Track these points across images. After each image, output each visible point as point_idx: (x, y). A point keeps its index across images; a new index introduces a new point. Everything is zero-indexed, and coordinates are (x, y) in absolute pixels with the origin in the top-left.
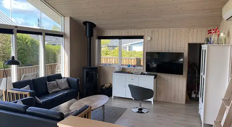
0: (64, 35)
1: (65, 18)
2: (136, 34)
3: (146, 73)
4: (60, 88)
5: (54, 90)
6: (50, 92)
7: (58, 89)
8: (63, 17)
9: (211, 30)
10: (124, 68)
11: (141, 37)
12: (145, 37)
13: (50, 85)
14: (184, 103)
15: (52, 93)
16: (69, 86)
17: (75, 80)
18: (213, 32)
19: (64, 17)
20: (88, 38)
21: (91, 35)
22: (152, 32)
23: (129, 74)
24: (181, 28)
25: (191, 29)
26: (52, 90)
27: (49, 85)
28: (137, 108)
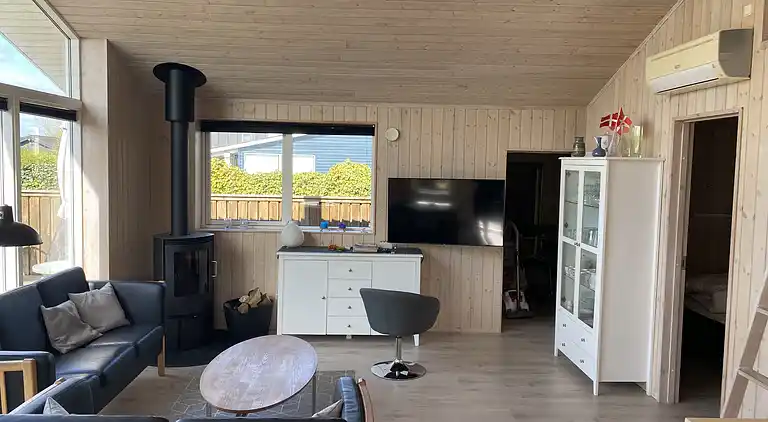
0: (79, 115)
1: (85, 43)
2: (349, 119)
3: (390, 246)
4: (94, 329)
5: (74, 340)
6: (64, 350)
7: (87, 333)
8: (75, 42)
9: (608, 117)
10: (310, 233)
11: (368, 130)
12: (379, 130)
13: (57, 320)
14: (497, 328)
15: (70, 352)
16: (126, 317)
17: (152, 289)
18: (613, 123)
19: (81, 38)
20: (176, 125)
21: (187, 115)
22: (403, 113)
23: (336, 254)
24: (487, 107)
25: (515, 111)
26: (66, 340)
27: (52, 319)
28: (387, 363)
